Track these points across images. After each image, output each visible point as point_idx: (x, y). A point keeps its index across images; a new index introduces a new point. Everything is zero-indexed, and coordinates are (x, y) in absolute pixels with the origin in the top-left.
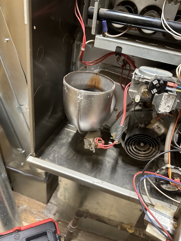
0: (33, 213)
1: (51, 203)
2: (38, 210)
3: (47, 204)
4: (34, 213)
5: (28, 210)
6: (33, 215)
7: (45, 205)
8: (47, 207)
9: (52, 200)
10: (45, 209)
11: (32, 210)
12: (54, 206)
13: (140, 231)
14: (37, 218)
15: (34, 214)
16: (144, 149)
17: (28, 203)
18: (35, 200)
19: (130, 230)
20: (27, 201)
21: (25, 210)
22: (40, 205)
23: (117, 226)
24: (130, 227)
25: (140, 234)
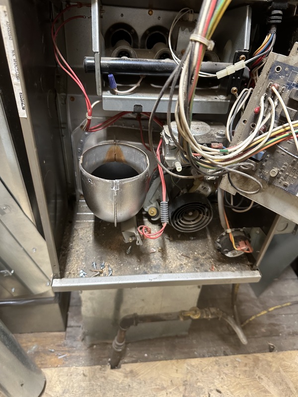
0: (51, 351)
1: (71, 327)
2: (56, 344)
3: (65, 330)
4: (53, 350)
5: (40, 351)
6: (52, 354)
7: (63, 334)
8: (67, 335)
9: (71, 322)
10: (65, 339)
11: (47, 348)
12: (77, 328)
14: (60, 356)
15: (53, 352)
16: (193, 219)
17: (36, 341)
18: (46, 333)
19: (196, 316)
20: (34, 339)
21: (37, 353)
22: (55, 336)
23: (178, 318)
24: (194, 312)
25: (207, 315)
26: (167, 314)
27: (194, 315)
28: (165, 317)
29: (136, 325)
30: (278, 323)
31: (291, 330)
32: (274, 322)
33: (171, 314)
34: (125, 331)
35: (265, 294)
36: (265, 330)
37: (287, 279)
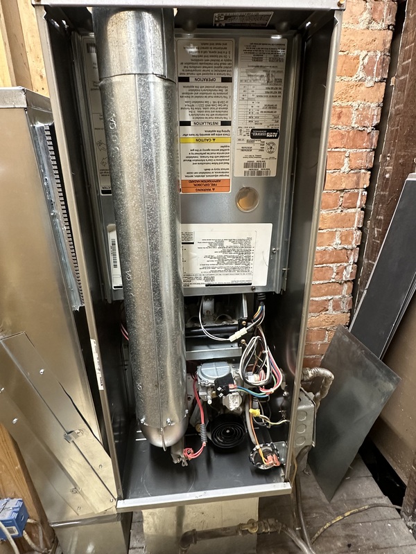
1: (134, 548)
3: (127, 553)
9: (133, 543)
12: (140, 550)
13: (265, 523)
19: (254, 529)
23: (237, 532)
24: (251, 525)
25: (266, 528)
26: (225, 529)
27: (252, 528)
28: (223, 533)
29: (195, 543)
30: (355, 534)
31: (370, 543)
32: (351, 533)
33: (229, 528)
34: (186, 551)
35: (337, 497)
36: (342, 544)
37: (360, 477)
